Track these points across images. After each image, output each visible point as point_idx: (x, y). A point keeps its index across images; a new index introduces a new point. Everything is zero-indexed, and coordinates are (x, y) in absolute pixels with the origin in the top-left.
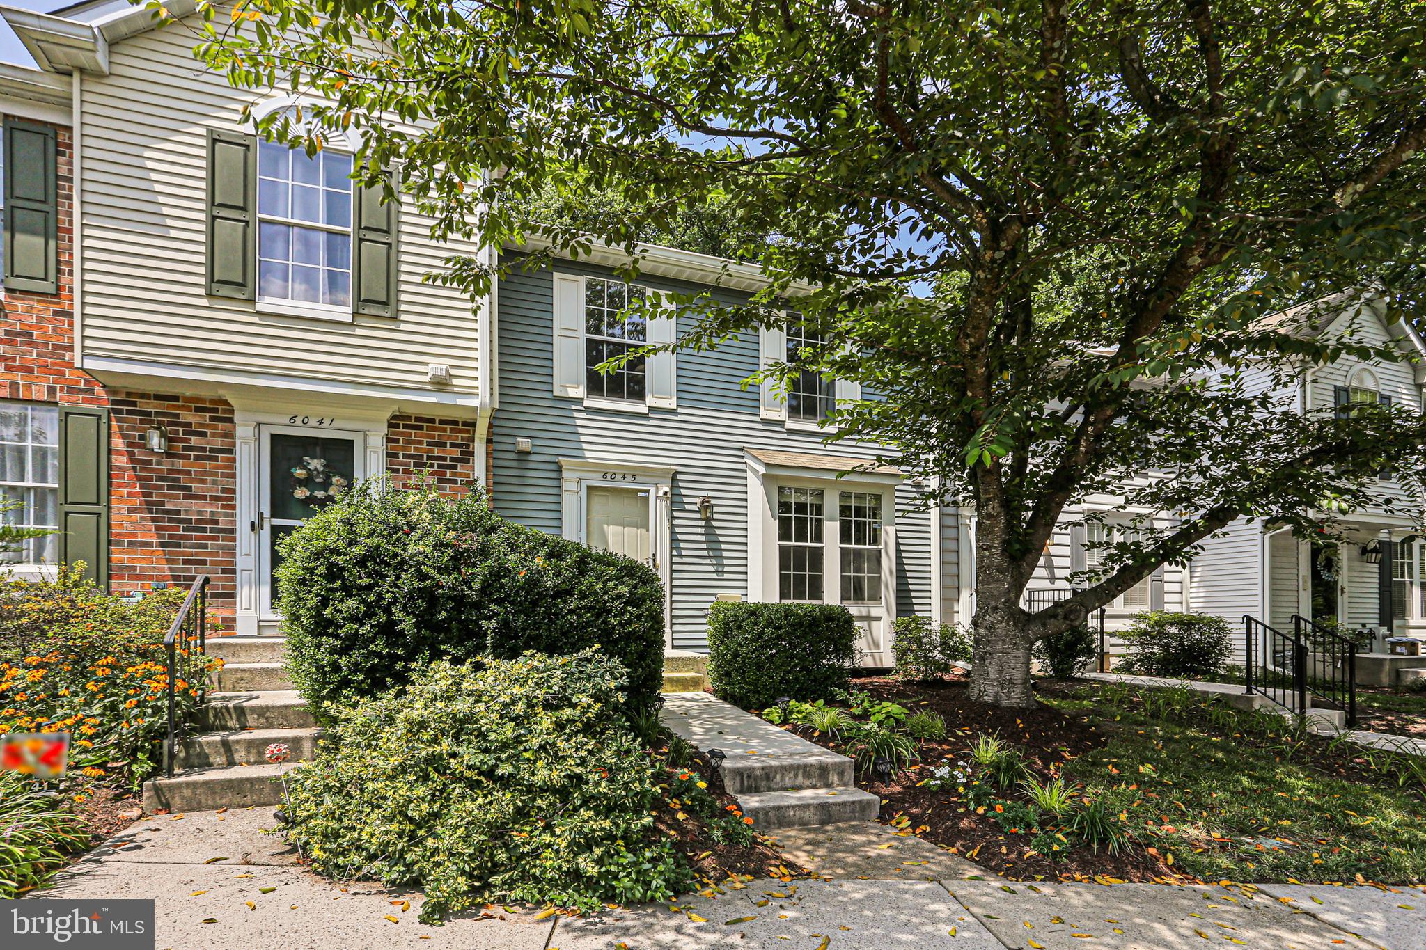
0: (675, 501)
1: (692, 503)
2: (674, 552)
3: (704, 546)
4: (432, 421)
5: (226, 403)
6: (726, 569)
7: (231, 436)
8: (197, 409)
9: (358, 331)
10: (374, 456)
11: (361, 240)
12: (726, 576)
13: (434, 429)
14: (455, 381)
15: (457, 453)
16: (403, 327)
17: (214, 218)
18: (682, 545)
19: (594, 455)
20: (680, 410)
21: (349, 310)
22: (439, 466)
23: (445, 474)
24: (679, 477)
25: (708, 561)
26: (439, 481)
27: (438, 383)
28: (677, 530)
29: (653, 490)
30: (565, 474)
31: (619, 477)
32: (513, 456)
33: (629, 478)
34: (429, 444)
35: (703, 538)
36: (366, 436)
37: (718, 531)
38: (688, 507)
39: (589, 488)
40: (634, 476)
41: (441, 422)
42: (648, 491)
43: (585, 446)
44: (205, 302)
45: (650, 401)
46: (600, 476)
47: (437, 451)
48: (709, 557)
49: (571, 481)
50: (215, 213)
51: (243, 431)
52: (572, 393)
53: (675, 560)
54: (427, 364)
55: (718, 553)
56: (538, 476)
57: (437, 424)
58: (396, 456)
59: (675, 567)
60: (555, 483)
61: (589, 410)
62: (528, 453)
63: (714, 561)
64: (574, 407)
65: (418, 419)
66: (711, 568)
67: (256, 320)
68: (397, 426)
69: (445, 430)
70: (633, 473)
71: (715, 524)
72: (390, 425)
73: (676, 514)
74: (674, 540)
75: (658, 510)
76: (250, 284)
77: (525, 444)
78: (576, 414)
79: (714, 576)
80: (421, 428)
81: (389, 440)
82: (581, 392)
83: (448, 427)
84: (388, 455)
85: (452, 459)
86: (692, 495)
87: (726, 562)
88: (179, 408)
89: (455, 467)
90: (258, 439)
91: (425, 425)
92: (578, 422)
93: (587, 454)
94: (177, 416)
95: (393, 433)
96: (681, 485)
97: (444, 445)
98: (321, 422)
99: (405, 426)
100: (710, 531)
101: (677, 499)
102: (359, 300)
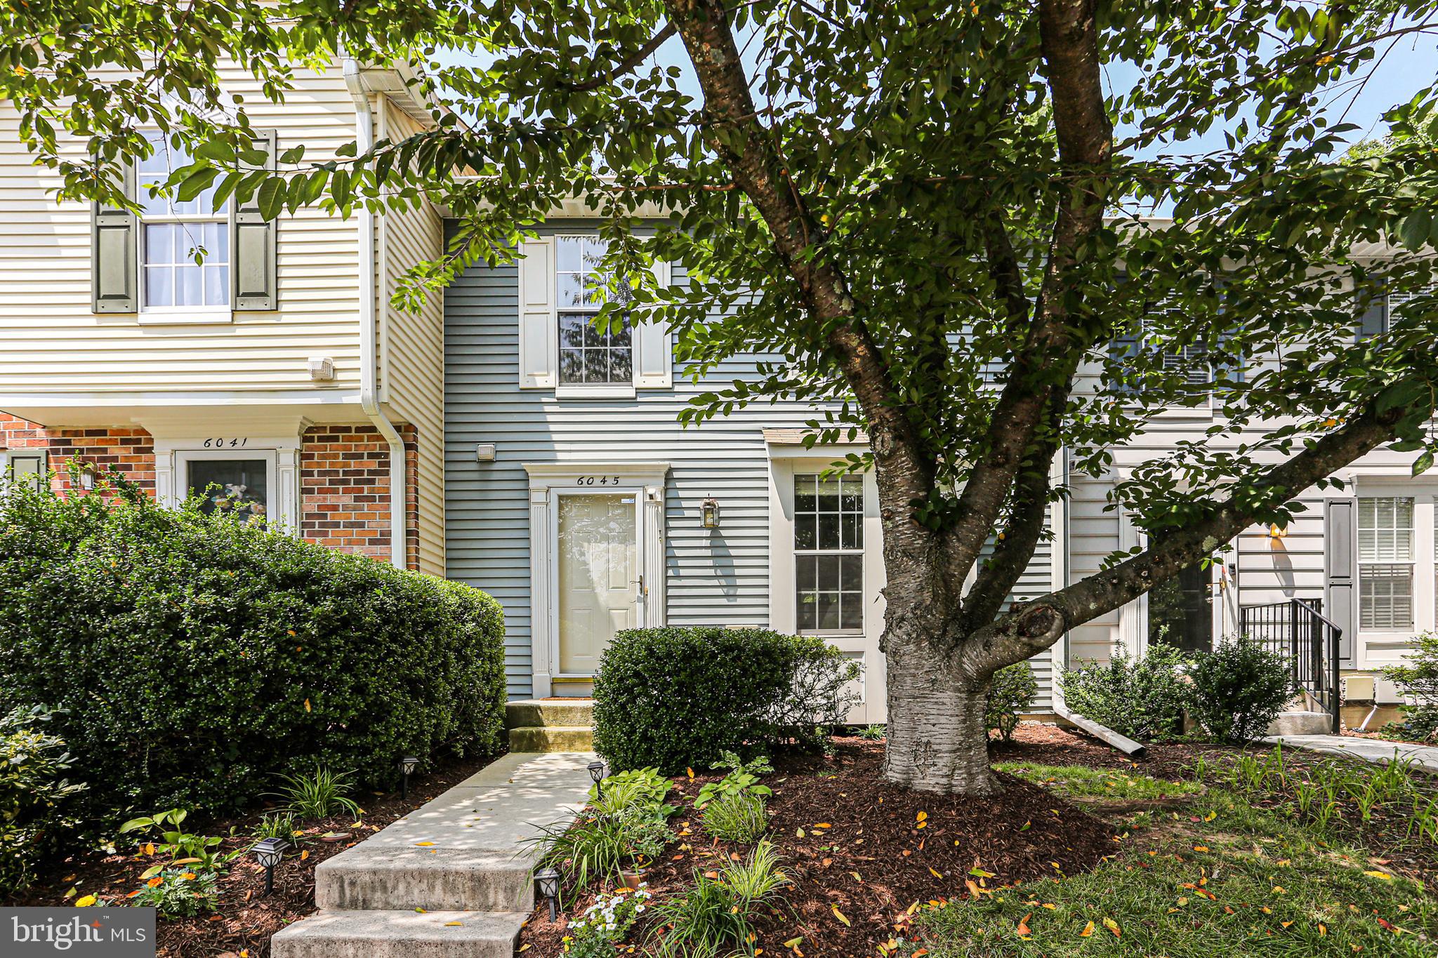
0: (670, 509)
1: (692, 508)
2: (670, 573)
3: (710, 563)
4: (348, 429)
5: (144, 432)
6: (740, 591)
7: (150, 467)
8: (124, 442)
9: (239, 331)
10: (286, 476)
11: (238, 225)
12: (740, 601)
13: (350, 439)
14: (340, 376)
15: (374, 465)
16: (285, 319)
17: (99, 228)
18: (681, 563)
19: (567, 456)
20: (677, 388)
21: (228, 308)
22: (356, 482)
23: (362, 490)
24: (676, 475)
25: (715, 582)
26: (357, 499)
27: (322, 380)
28: (674, 543)
29: (639, 494)
30: (533, 484)
31: (597, 482)
32: (474, 466)
33: (610, 481)
34: (346, 456)
35: (708, 553)
36: (277, 455)
37: (728, 543)
38: (687, 513)
39: (561, 497)
40: (616, 478)
41: (358, 430)
42: (633, 496)
43: (557, 447)
44: (93, 321)
45: (638, 380)
46: (574, 482)
47: (353, 465)
48: (716, 577)
49: (538, 490)
50: (99, 224)
51: (161, 459)
52: (541, 383)
53: (670, 582)
54: (306, 359)
55: (728, 572)
56: (502, 488)
57: (353, 433)
58: (310, 474)
59: (671, 592)
60: (522, 495)
61: (563, 401)
62: (491, 462)
63: (723, 582)
64: (544, 400)
65: (333, 429)
66: (720, 591)
67: (139, 333)
68: (311, 439)
69: (361, 439)
70: (615, 474)
71: (724, 533)
72: (305, 439)
73: (672, 524)
74: (669, 558)
75: (647, 519)
76: (132, 296)
77: (486, 451)
78: (547, 409)
79: (724, 601)
80: (336, 439)
81: (304, 457)
82: (550, 380)
83: (365, 435)
84: (303, 474)
85: (370, 473)
86: (692, 496)
87: (739, 582)
88: (106, 442)
89: (372, 482)
90: (173, 468)
91: (341, 435)
92: (550, 418)
93: (560, 456)
94: (105, 450)
95: (308, 448)
96: (679, 485)
97: (361, 456)
98: (234, 443)
99: (321, 439)
100: (718, 542)
101: (672, 504)
102: (238, 295)
